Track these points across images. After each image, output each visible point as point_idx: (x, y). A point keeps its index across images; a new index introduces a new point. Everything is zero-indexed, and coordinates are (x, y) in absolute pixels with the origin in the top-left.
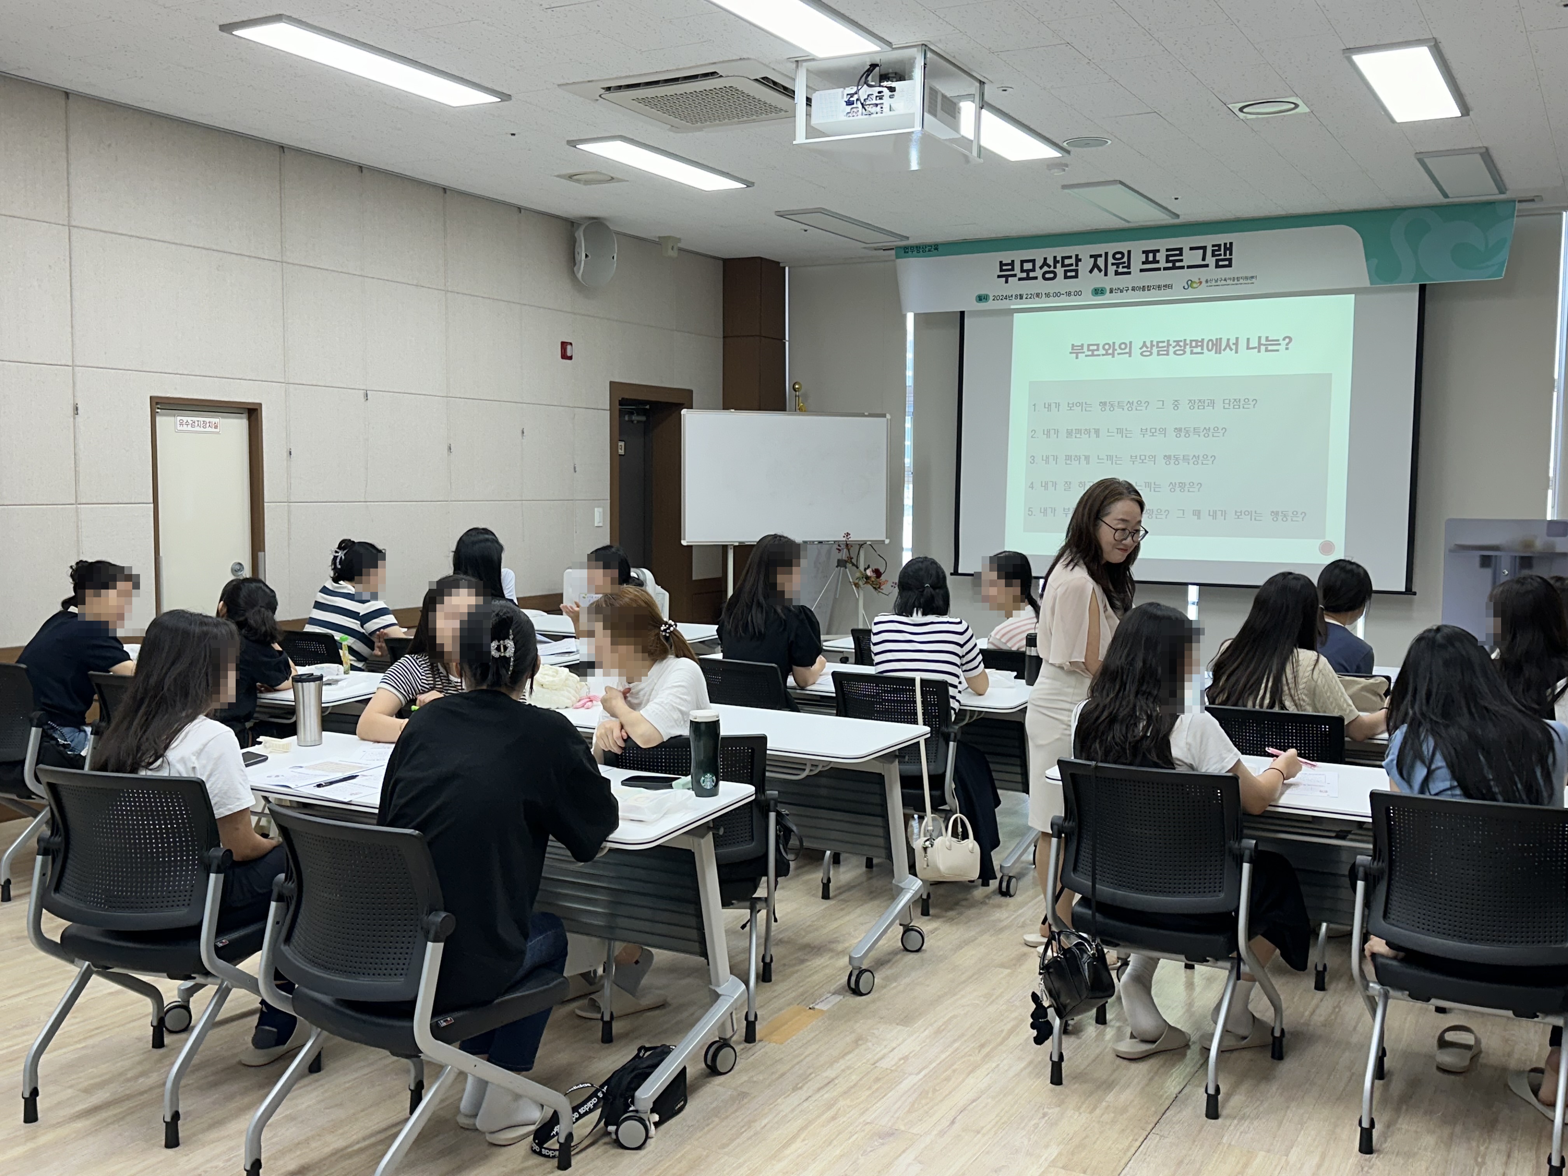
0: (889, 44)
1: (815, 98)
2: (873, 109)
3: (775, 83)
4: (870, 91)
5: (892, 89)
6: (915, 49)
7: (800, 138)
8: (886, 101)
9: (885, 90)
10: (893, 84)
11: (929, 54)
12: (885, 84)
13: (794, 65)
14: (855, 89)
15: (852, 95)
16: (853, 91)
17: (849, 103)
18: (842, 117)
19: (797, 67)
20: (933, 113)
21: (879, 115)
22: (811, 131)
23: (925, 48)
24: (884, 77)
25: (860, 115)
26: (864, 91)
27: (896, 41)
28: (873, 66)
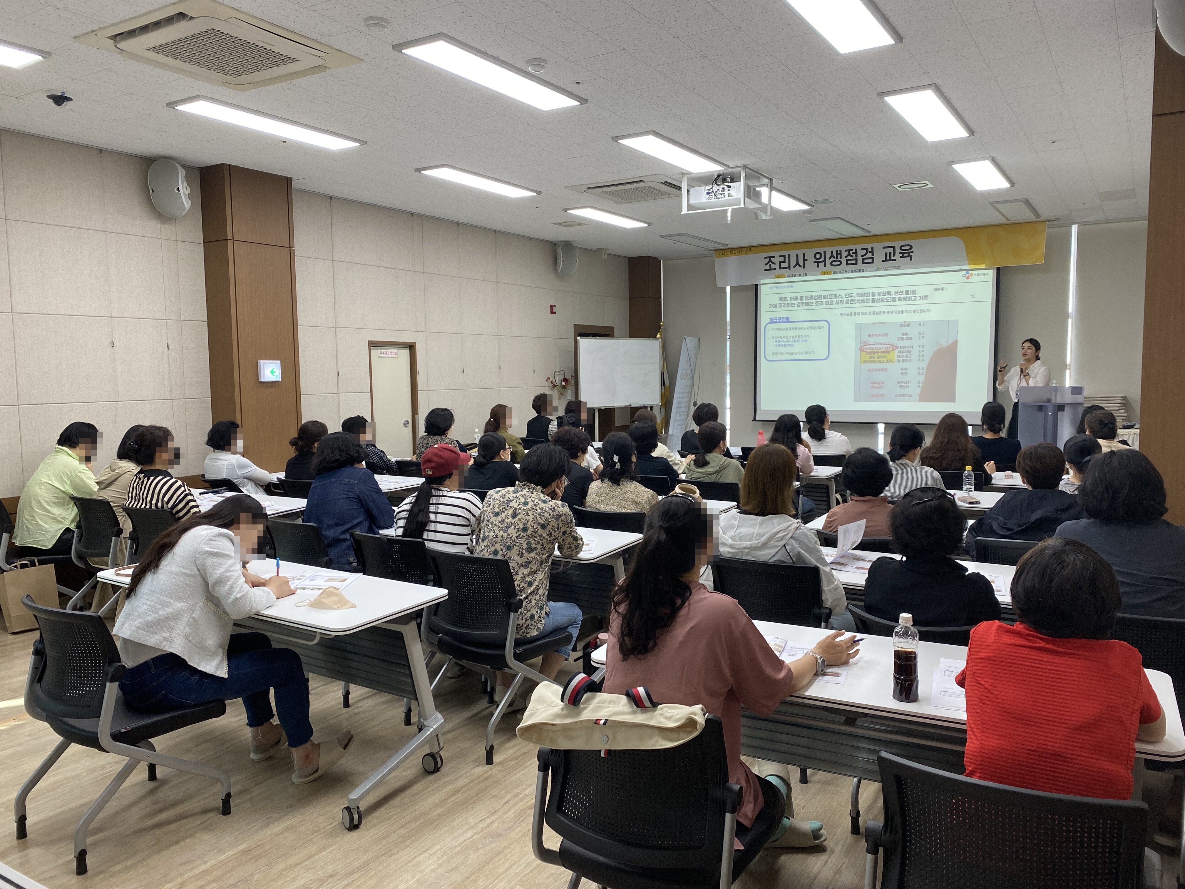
0: (728, 166)
1: (692, 190)
2: (720, 196)
3: (670, 183)
4: (718, 187)
5: (729, 187)
6: (740, 169)
7: (685, 211)
8: (726, 192)
9: (725, 187)
10: (729, 184)
11: (747, 170)
12: (725, 184)
13: (681, 176)
14: (711, 186)
15: (709, 190)
16: (710, 188)
17: (708, 193)
18: (704, 200)
19: (683, 176)
20: (749, 197)
21: (723, 199)
22: (690, 207)
23: (745, 167)
24: (724, 180)
25: (713, 200)
26: (715, 188)
27: (731, 164)
28: (719, 176)
